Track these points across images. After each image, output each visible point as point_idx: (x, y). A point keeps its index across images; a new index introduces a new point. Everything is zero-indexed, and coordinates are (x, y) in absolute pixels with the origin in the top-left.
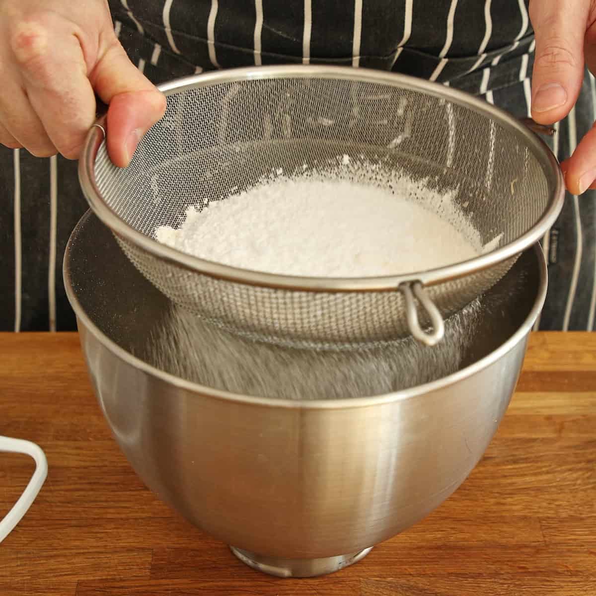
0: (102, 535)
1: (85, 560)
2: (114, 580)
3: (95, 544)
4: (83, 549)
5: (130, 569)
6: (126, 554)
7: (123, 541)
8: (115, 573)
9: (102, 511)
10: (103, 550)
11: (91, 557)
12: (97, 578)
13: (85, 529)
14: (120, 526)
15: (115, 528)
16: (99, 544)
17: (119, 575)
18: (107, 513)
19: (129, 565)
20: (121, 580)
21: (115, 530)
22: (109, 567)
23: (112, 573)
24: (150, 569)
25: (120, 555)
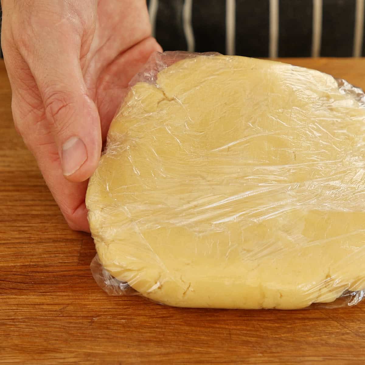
0: (26, 229)
1: (6, 249)
2: (38, 266)
3: (17, 236)
4: (4, 240)
5: (56, 257)
6: (52, 244)
7: (49, 233)
8: (39, 260)
9: (28, 208)
10: (27, 241)
11: (12, 246)
12: (19, 264)
13: (7, 224)
14: (46, 221)
15: (41, 223)
16: (22, 236)
17: (43, 262)
18: (32, 210)
19: (55, 254)
20: (46, 266)
21: (41, 225)
22: (32, 255)
23: (35, 260)
24: (79, 257)
25: (45, 245)
